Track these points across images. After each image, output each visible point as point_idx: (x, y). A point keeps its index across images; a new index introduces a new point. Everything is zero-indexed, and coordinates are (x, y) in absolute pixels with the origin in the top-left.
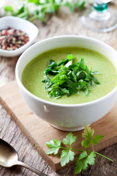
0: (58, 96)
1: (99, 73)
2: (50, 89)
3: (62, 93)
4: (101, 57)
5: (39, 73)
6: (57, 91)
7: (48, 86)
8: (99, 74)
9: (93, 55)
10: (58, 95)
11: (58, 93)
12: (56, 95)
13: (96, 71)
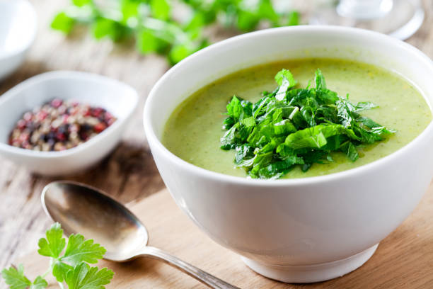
0: (274, 175)
1: (372, 105)
2: (249, 163)
3: (284, 166)
4: (368, 72)
5: (209, 132)
6: (270, 163)
7: (241, 156)
8: (373, 108)
9: (345, 70)
10: (276, 172)
11: (273, 168)
12: (270, 172)
13: (364, 103)
